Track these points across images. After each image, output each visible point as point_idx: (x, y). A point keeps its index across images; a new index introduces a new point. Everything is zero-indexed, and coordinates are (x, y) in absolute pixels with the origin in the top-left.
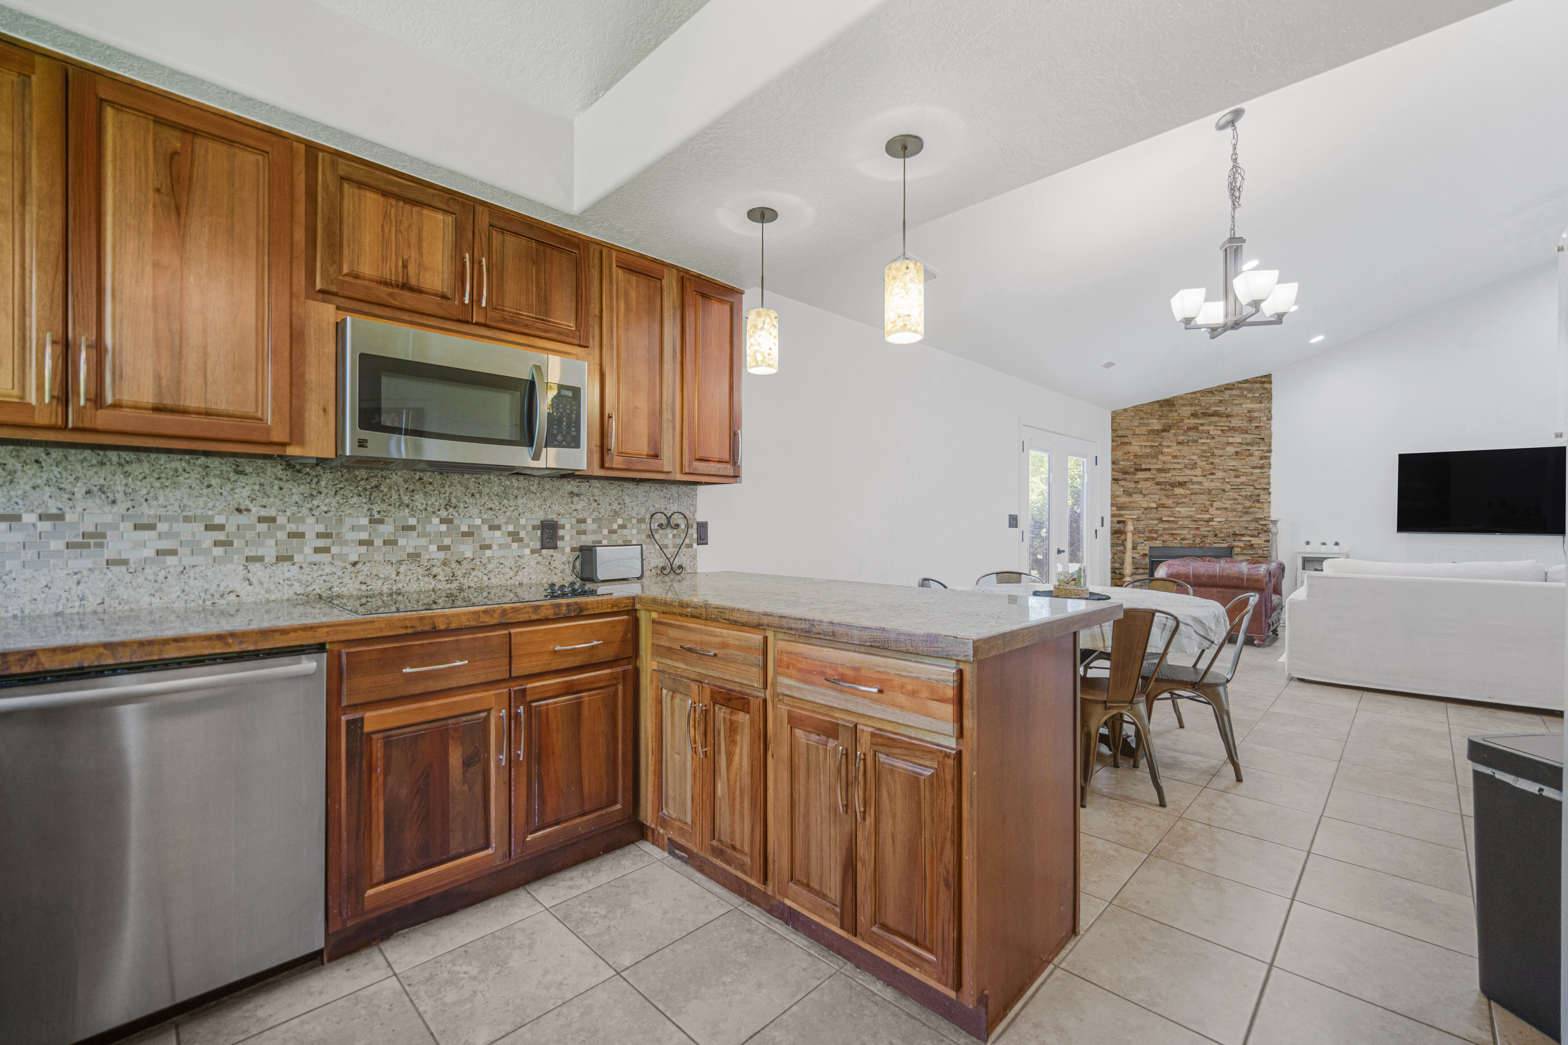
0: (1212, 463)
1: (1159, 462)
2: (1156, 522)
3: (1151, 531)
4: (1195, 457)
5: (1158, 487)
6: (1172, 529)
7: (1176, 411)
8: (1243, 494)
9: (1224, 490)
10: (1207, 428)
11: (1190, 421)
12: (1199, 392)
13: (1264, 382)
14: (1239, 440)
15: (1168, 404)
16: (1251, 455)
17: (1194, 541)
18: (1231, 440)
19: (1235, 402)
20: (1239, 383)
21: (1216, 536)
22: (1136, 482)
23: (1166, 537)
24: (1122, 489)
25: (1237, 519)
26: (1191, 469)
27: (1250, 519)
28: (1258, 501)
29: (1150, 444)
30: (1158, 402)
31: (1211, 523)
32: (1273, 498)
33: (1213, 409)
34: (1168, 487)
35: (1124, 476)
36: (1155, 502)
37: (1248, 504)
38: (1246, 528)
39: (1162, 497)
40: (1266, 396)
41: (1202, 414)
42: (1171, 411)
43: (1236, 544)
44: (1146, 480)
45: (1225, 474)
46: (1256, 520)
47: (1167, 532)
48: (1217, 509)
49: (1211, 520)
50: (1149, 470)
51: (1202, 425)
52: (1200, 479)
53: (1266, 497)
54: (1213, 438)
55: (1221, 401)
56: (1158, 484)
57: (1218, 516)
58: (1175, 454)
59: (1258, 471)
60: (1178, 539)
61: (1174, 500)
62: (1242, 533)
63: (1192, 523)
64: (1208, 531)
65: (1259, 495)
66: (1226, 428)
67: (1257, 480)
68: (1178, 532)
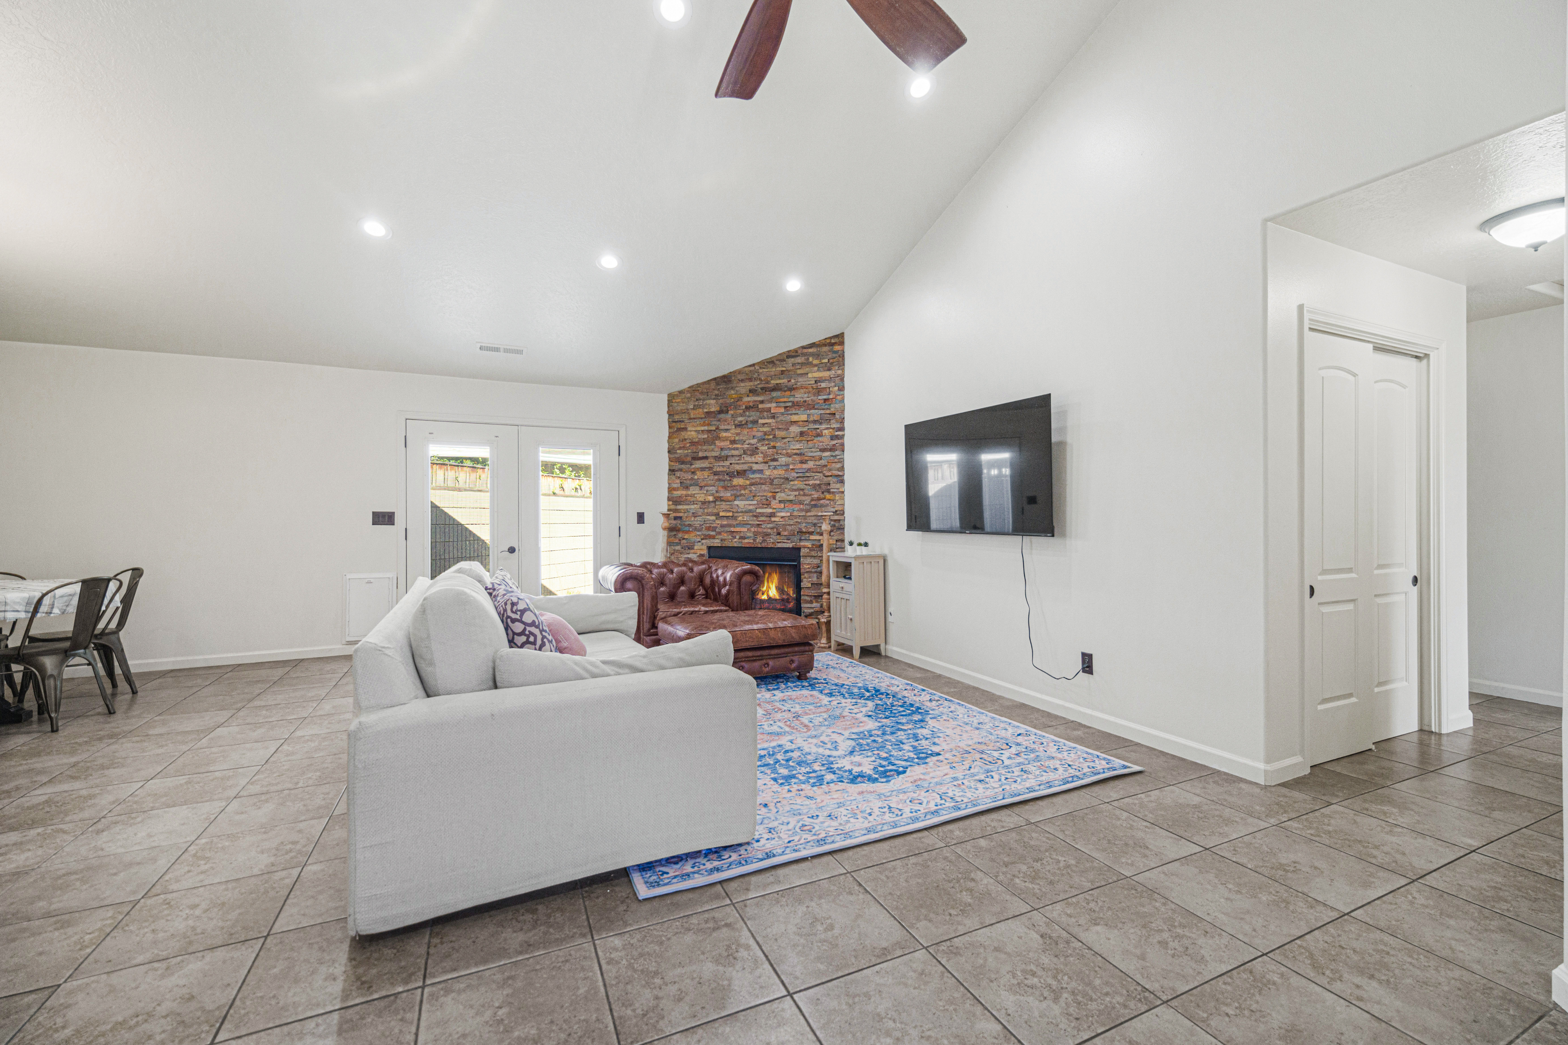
0: (774, 447)
1: (717, 449)
2: (713, 518)
3: (708, 529)
5: (716, 477)
6: (730, 526)
7: (732, 388)
8: (811, 482)
9: (788, 479)
10: (768, 405)
11: (749, 399)
12: (758, 364)
13: (833, 344)
14: (804, 417)
15: (726, 380)
16: (819, 435)
17: (754, 540)
18: (795, 418)
19: (799, 372)
20: (803, 347)
21: (779, 534)
22: (693, 473)
23: (725, 536)
24: (678, 481)
25: (803, 514)
26: (751, 455)
28: (829, 491)
29: (706, 428)
30: (715, 379)
31: (773, 519)
32: (848, 487)
33: (773, 382)
34: (727, 477)
35: (681, 466)
36: (712, 495)
37: (816, 495)
38: (815, 525)
39: (720, 489)
40: (839, 360)
41: (762, 389)
44: (703, 469)
45: (789, 459)
47: (727, 529)
48: (780, 502)
50: (706, 458)
51: (762, 402)
53: (838, 485)
55: (783, 372)
56: (715, 474)
57: (781, 510)
58: (733, 439)
59: (827, 454)
60: (738, 537)
61: (732, 492)
62: (811, 530)
63: (752, 518)
64: (771, 528)
65: (829, 484)
66: (790, 404)
67: (826, 466)
68: (737, 529)
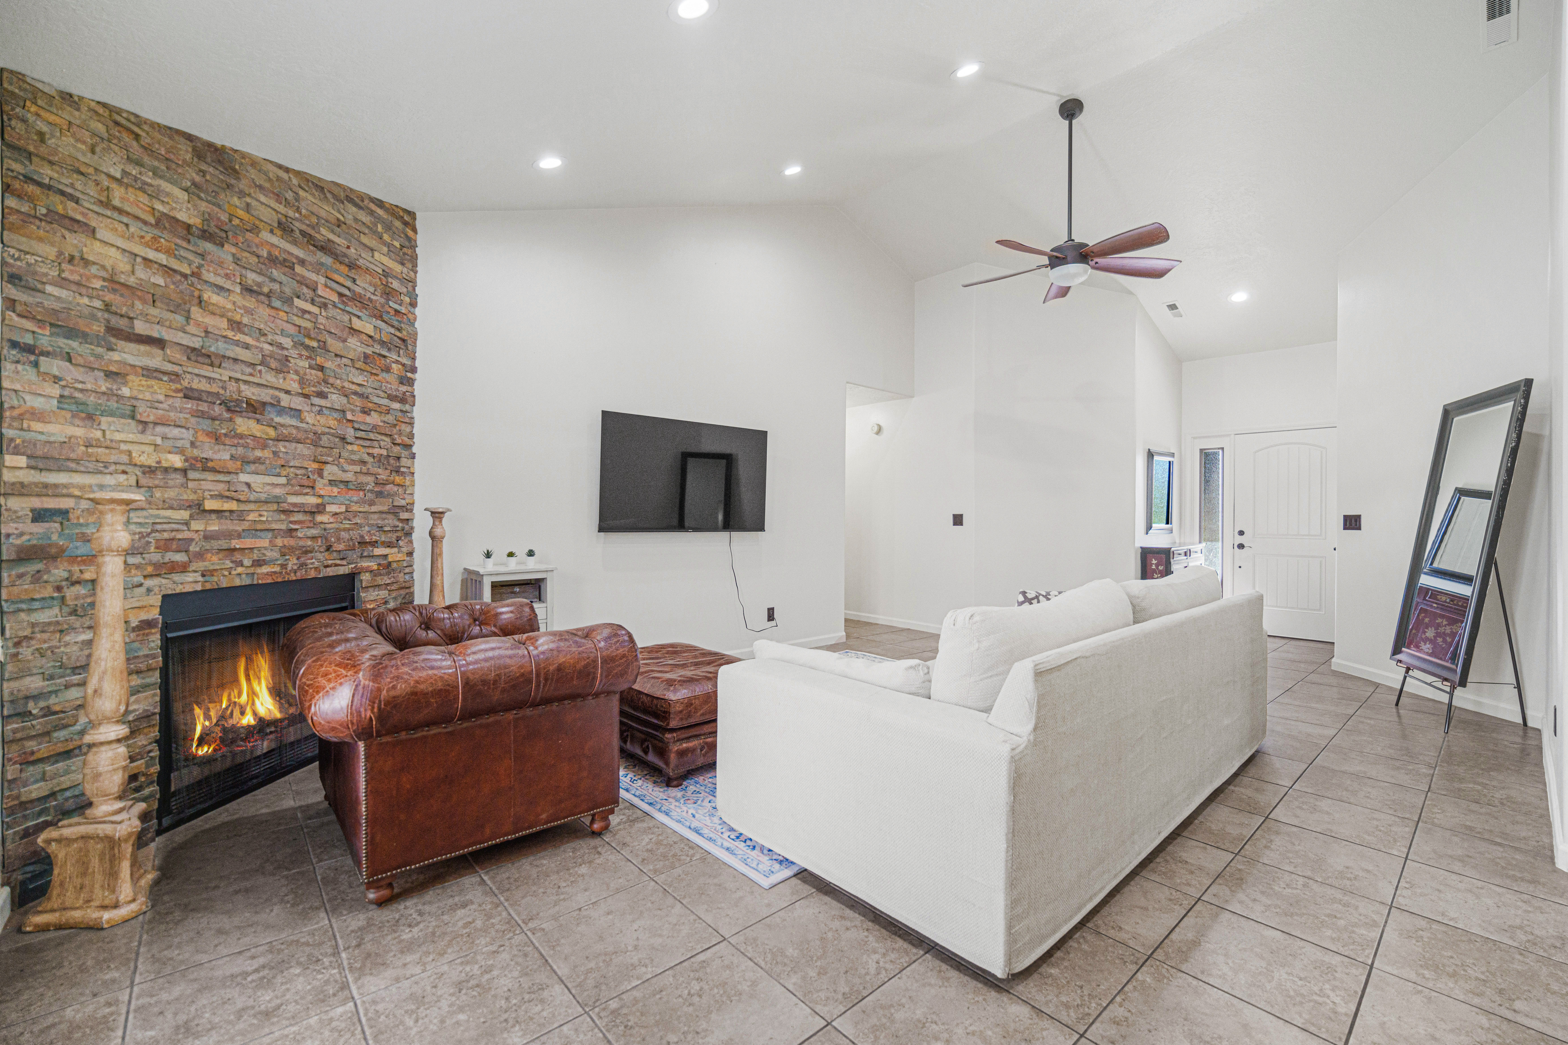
0: (321, 368)
1: (191, 328)
2: (185, 515)
3: (165, 546)
4: (287, 342)
5: (190, 404)
6: (229, 535)
8: (376, 451)
9: (343, 439)
10: (313, 276)
11: (274, 240)
12: (298, 173)
13: (406, 224)
14: (369, 329)
16: (388, 370)
18: (357, 324)
19: (364, 239)
20: (371, 199)
21: (329, 548)
22: (109, 374)
23: (213, 561)
24: (55, 391)
25: (366, 508)
27: (385, 508)
28: (397, 471)
29: (162, 258)
31: (319, 518)
32: (418, 466)
33: (325, 233)
34: (217, 410)
35: (62, 342)
36: (181, 451)
37: (383, 475)
38: (380, 528)
39: (202, 437)
40: (409, 254)
41: (303, 233)
42: (229, 186)
43: (365, 564)
44: (149, 373)
45: (344, 400)
46: (394, 511)
47: (216, 544)
48: (332, 483)
49: (320, 509)
50: (159, 343)
51: (302, 262)
52: (297, 403)
53: (409, 462)
54: (324, 306)
55: (339, 224)
56: (189, 394)
57: (333, 500)
58: (237, 318)
59: (396, 406)
60: (247, 562)
61: (233, 451)
62: (374, 538)
63: (277, 516)
64: (313, 538)
65: (399, 458)
66: (347, 293)
67: (395, 426)
68: (248, 543)
